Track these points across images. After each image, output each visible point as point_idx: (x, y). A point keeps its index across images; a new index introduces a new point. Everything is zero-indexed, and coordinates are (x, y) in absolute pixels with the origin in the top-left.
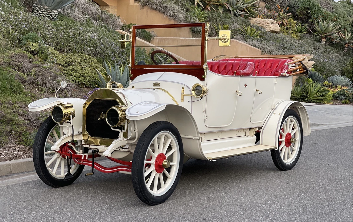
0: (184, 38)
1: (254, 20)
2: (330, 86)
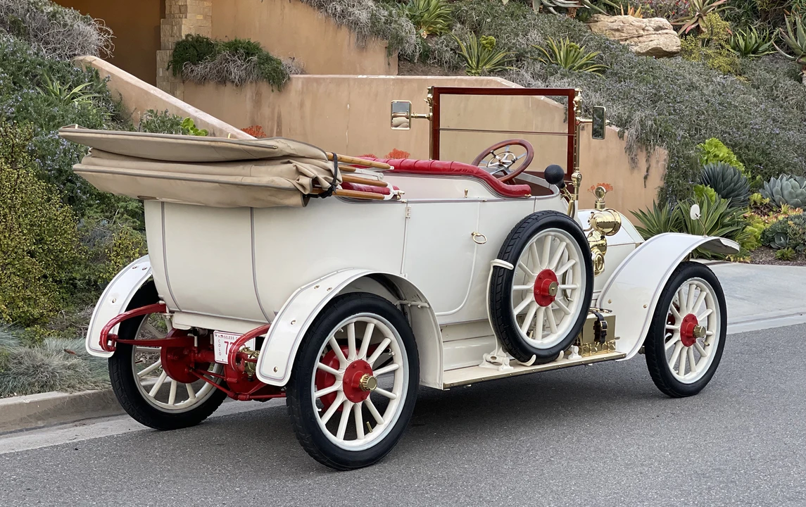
0: (365, 76)
1: (606, 22)
2: (766, 206)
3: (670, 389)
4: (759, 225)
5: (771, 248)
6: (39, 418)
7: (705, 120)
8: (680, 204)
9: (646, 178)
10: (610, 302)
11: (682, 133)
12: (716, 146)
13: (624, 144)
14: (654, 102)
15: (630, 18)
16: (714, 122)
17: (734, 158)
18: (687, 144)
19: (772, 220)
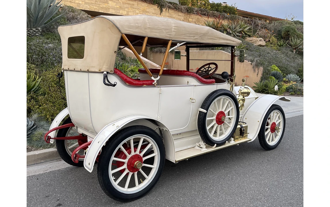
1: (248, 39)
2: (287, 81)
3: (267, 148)
4: (285, 86)
5: (288, 92)
6: (42, 159)
7: (272, 61)
8: (266, 81)
9: (257, 74)
10: (246, 119)
11: (267, 63)
12: (275, 67)
13: (252, 66)
14: (259, 56)
15: (254, 38)
16: (274, 61)
17: (279, 70)
18: (268, 66)
19: (288, 85)
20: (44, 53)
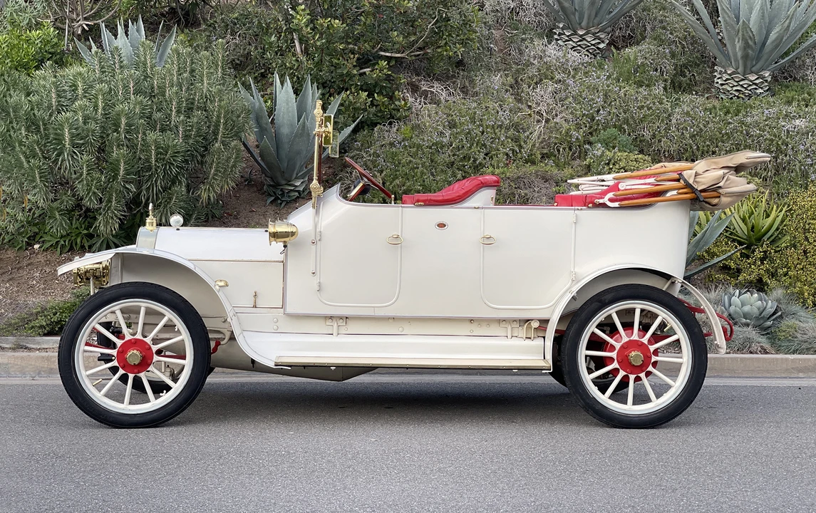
20: (782, 144)
